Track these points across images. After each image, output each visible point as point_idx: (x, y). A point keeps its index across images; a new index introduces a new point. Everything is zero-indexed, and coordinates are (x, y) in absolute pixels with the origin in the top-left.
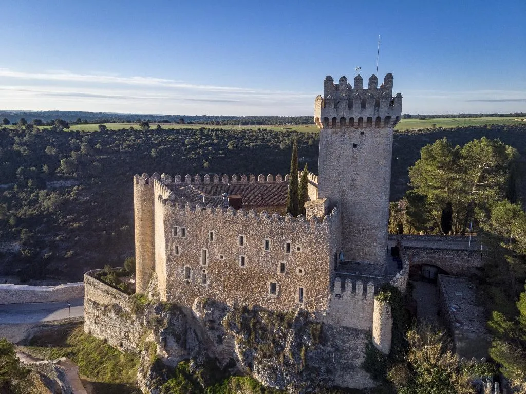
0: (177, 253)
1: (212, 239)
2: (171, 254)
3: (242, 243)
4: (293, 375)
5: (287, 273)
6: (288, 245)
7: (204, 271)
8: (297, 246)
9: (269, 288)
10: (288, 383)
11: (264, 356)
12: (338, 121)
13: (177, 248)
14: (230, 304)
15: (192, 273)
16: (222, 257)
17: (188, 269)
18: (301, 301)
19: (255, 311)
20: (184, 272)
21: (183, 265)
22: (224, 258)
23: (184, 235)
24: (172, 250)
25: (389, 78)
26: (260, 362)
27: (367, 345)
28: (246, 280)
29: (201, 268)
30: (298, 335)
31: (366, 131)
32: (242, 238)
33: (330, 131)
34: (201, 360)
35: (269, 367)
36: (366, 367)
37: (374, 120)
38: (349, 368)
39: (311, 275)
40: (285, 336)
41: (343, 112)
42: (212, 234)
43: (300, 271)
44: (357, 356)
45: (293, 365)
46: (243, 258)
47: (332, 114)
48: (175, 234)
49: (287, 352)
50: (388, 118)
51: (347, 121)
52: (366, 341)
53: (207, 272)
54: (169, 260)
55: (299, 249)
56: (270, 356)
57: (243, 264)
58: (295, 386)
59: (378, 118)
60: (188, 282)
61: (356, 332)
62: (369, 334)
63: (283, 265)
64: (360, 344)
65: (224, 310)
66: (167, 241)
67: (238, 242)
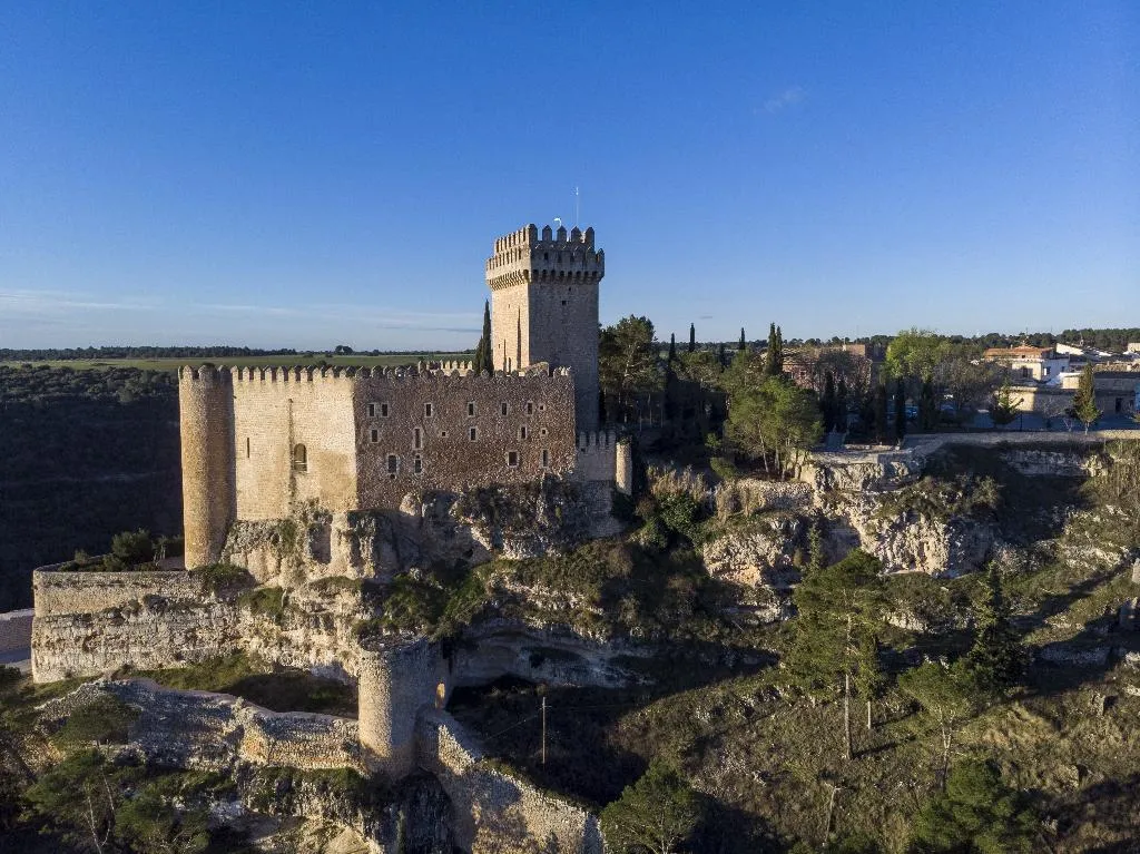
0: (375, 439)
1: (429, 413)
2: (364, 443)
3: (471, 412)
4: (550, 538)
5: (529, 437)
6: (530, 405)
7: (418, 457)
8: (540, 404)
9: (507, 459)
10: (548, 546)
11: (515, 529)
12: (549, 274)
13: (375, 433)
14: (457, 489)
15: (398, 463)
16: (444, 434)
17: (392, 459)
18: (545, 464)
19: (494, 488)
20: (387, 464)
21: (384, 454)
22: (447, 436)
23: (385, 413)
24: (366, 437)
25: (590, 232)
26: (512, 537)
27: (612, 494)
28: (478, 456)
29: (414, 452)
30: (549, 500)
31: (573, 287)
32: (471, 405)
33: (538, 287)
34: (426, 565)
35: (524, 538)
36: (613, 513)
37: (582, 275)
38: (599, 518)
39: (555, 434)
40: (534, 505)
41: (553, 265)
42: (428, 407)
43: (544, 432)
44: (605, 505)
45: (550, 527)
46: (473, 431)
47: (542, 267)
48: (372, 414)
49: (541, 518)
50: (595, 273)
51: (557, 274)
52: (611, 489)
53: (421, 457)
54: (360, 451)
55: (542, 408)
56: (522, 528)
57: (473, 438)
58: (555, 547)
59: (586, 273)
60: (393, 477)
61: (602, 483)
62: (613, 482)
63: (523, 430)
64: (607, 494)
65: (449, 498)
66: (358, 426)
67: (467, 412)
